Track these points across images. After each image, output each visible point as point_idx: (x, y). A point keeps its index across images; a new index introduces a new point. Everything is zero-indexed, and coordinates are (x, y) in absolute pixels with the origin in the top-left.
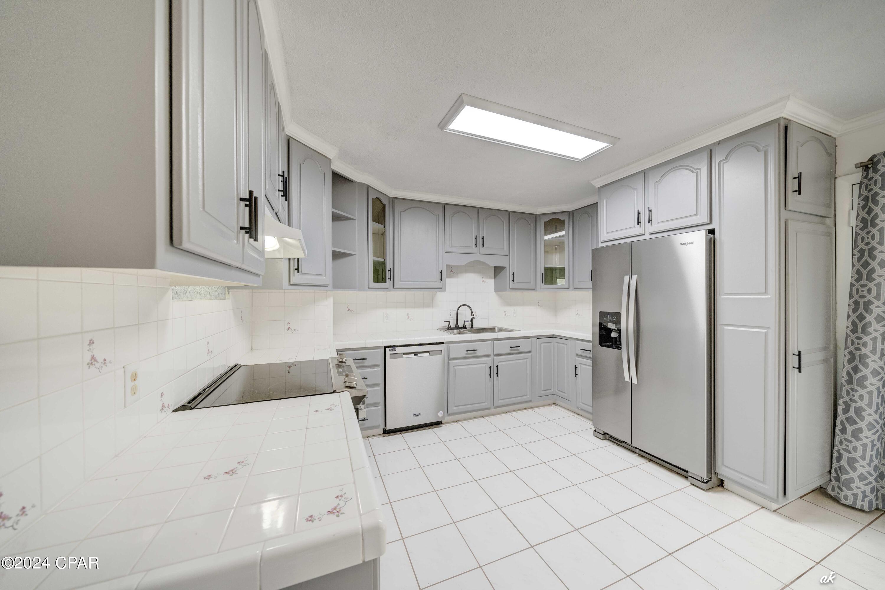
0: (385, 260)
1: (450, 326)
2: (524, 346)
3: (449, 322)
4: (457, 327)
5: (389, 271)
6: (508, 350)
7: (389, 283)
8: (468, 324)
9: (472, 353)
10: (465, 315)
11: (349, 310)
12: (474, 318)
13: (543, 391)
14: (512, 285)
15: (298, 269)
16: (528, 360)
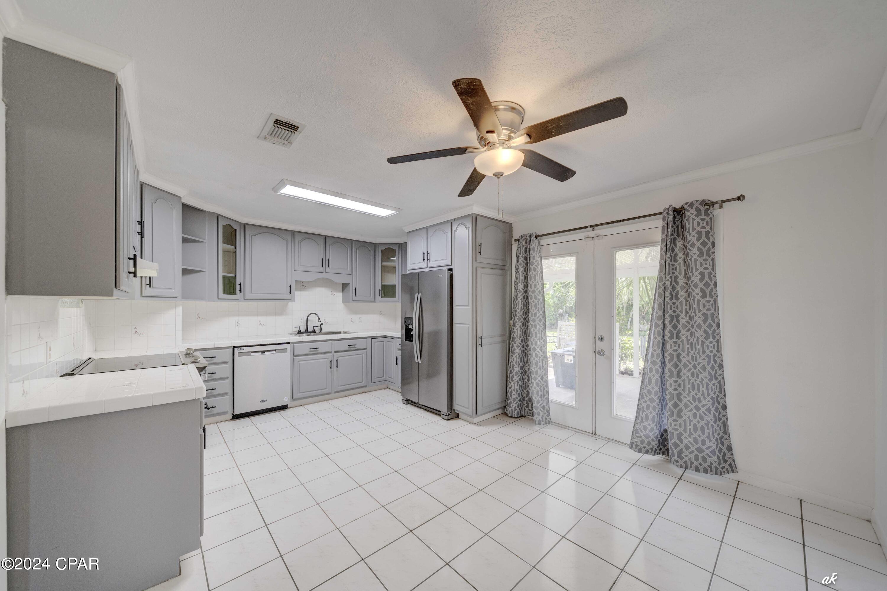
0: (235, 275)
1: (300, 331)
2: (360, 344)
3: (299, 327)
4: (307, 332)
5: (239, 285)
6: (347, 348)
7: (239, 295)
8: (317, 329)
9: (314, 351)
10: (314, 322)
11: (199, 317)
12: (322, 324)
13: (377, 378)
14: (354, 298)
15: (150, 285)
16: (364, 355)
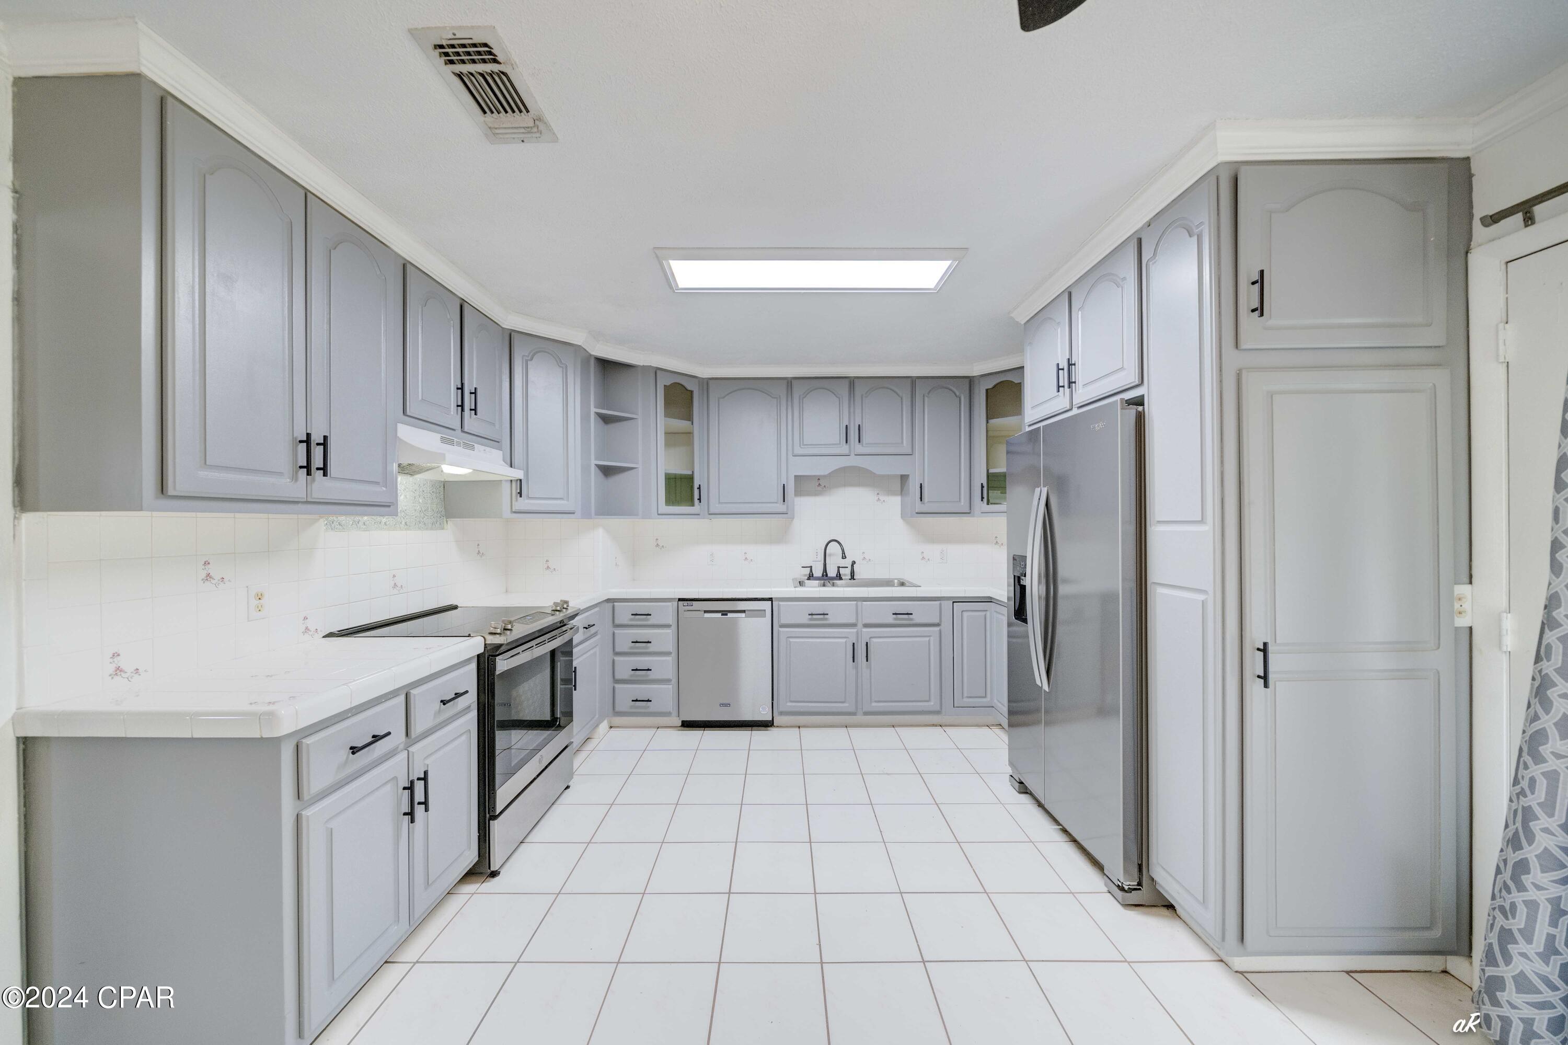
0: (693, 472)
1: (813, 574)
2: (921, 613)
3: (811, 567)
4: (825, 576)
5: (698, 488)
6: (891, 619)
7: (696, 508)
9: (819, 619)
11: (658, 545)
12: (854, 563)
13: (970, 697)
14: (919, 507)
15: (520, 493)
16: (932, 638)
